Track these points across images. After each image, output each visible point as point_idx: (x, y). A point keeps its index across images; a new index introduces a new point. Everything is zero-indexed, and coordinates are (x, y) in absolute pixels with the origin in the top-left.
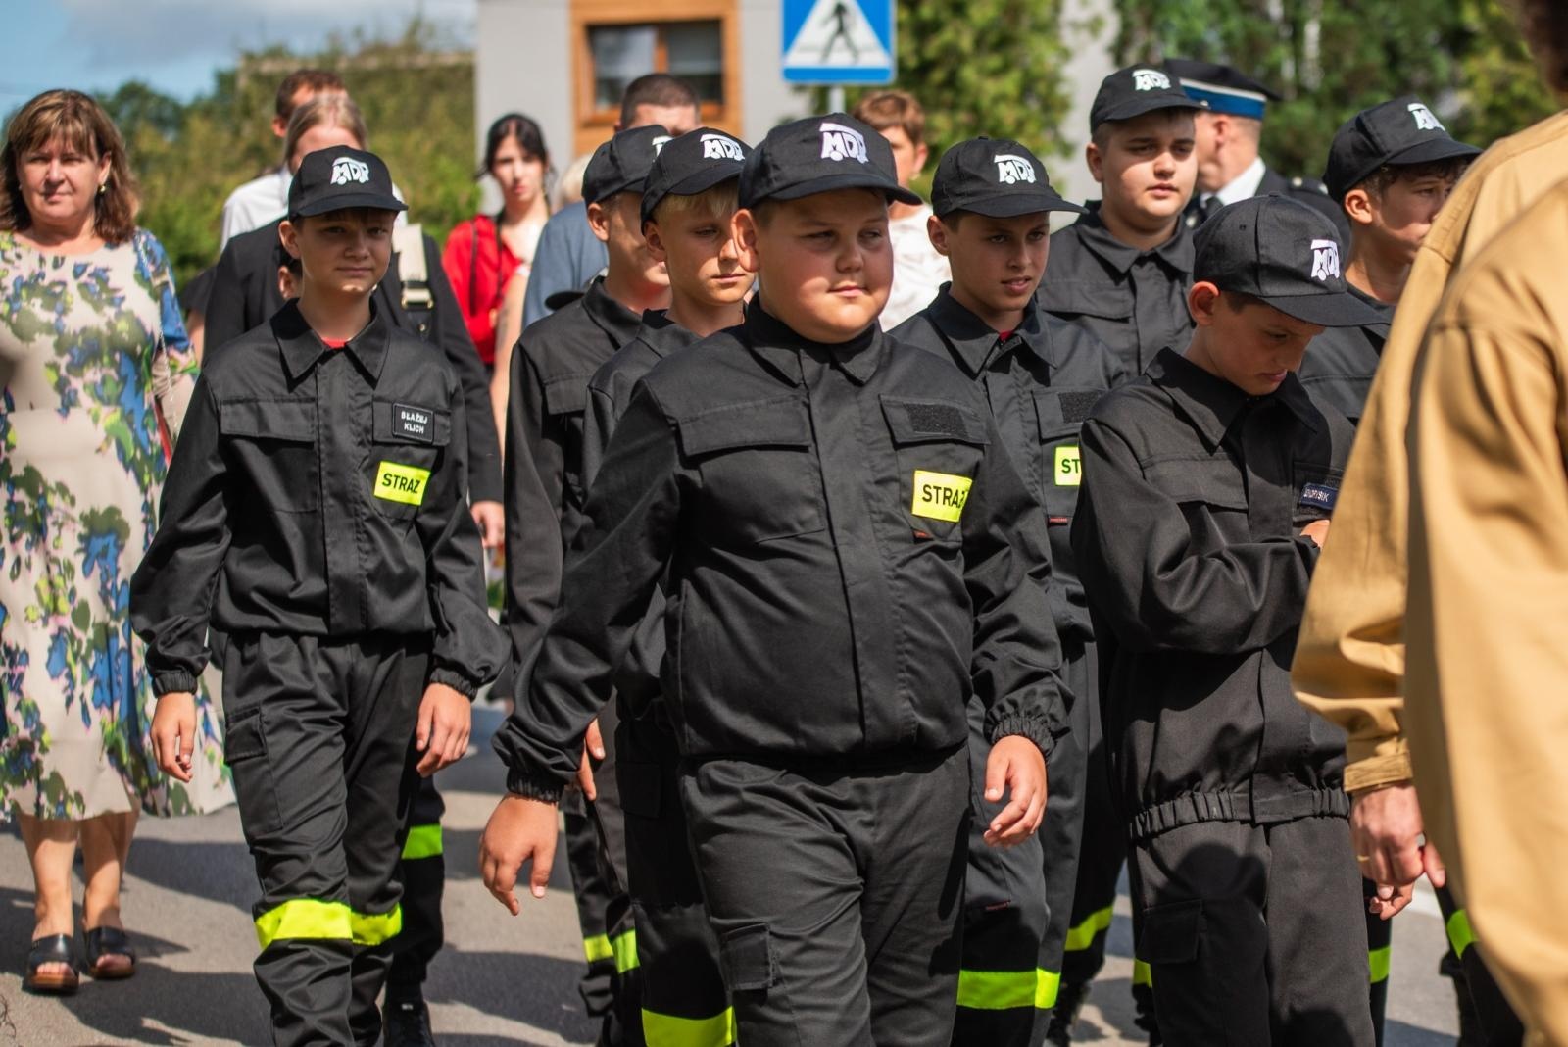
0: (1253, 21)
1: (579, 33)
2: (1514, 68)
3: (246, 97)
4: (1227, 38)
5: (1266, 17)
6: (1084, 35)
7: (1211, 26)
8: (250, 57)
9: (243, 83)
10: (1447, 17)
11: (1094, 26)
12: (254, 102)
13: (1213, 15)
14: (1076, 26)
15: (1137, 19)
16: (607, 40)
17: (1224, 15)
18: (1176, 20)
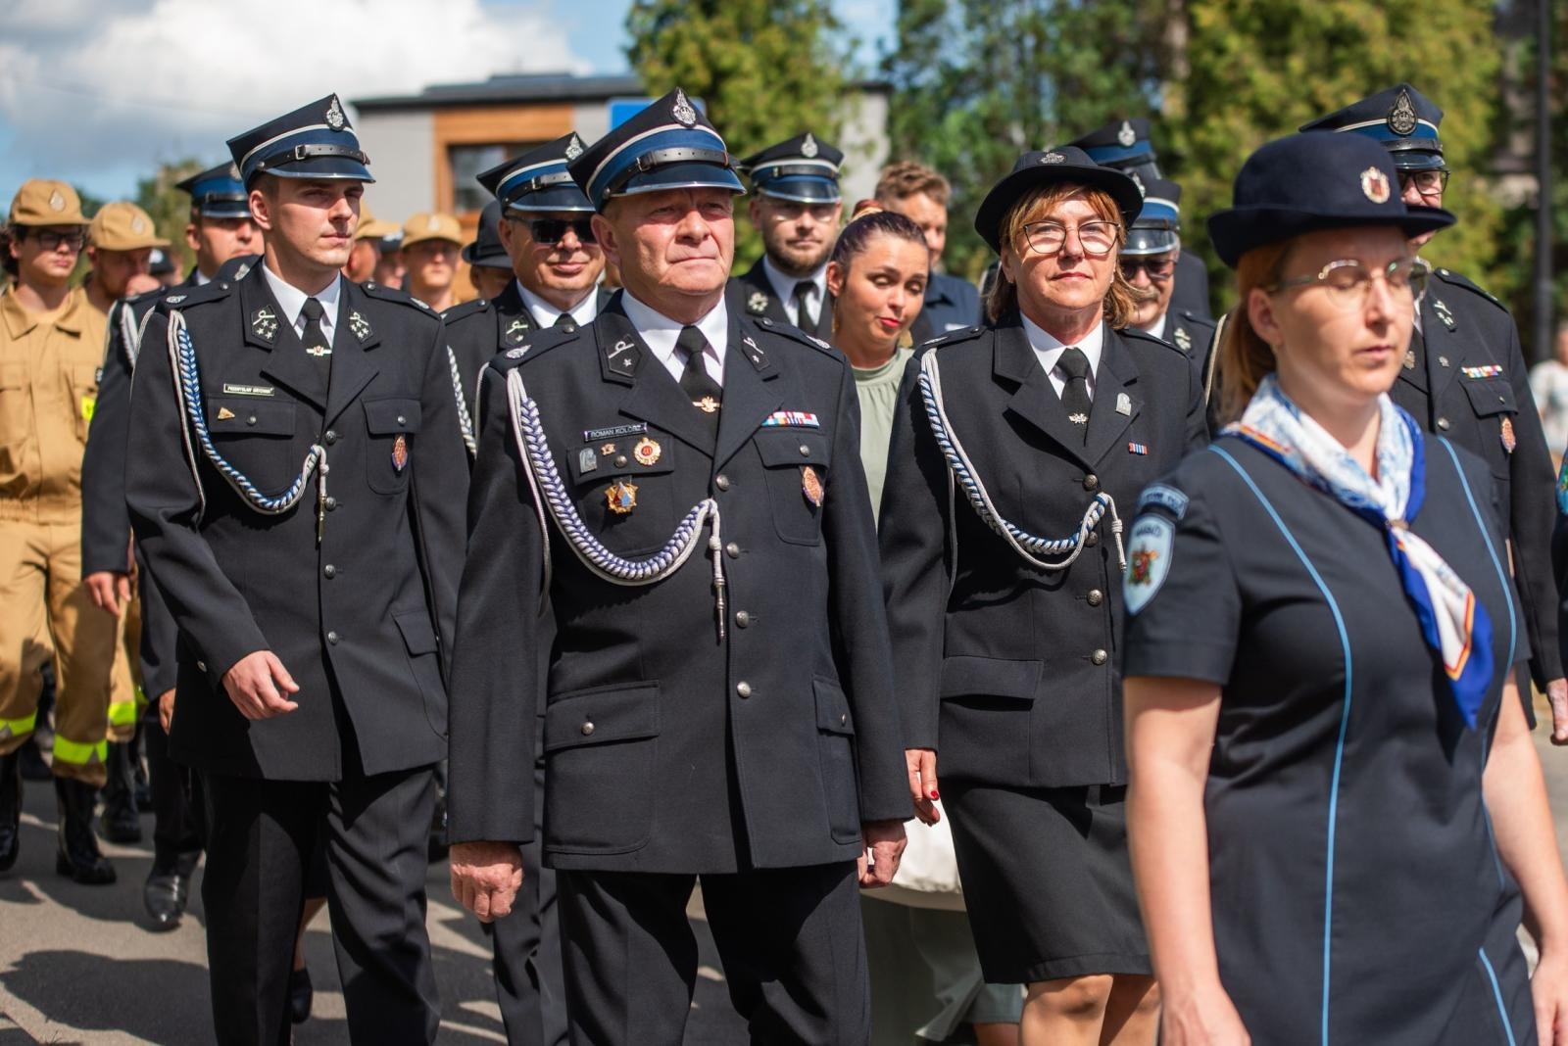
0: (1000, 146)
1: (442, 151)
2: (1215, 186)
3: (165, 202)
4: (977, 159)
5: (1010, 142)
6: (860, 157)
7: (964, 148)
8: (169, 169)
9: (162, 190)
10: (1161, 143)
11: (868, 148)
12: (172, 205)
13: (964, 140)
14: (853, 148)
15: (903, 142)
16: (466, 157)
17: (974, 140)
18: (935, 145)
